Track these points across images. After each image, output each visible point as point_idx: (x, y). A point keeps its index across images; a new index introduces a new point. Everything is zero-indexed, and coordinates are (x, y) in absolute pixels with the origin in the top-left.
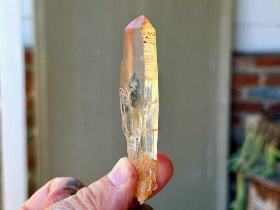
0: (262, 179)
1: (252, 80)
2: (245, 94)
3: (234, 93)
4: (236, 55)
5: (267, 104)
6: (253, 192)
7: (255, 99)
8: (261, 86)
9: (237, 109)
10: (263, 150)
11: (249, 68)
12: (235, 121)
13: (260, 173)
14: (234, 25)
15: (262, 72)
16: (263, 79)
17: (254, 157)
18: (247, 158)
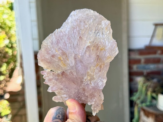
1: (138, 61)
2: (135, 68)
3: (130, 68)
4: (130, 51)
5: (145, 72)
7: (140, 70)
8: (142, 64)
9: (132, 75)
11: (136, 56)
12: (131, 80)
14: (129, 37)
15: (142, 58)
16: (143, 61)
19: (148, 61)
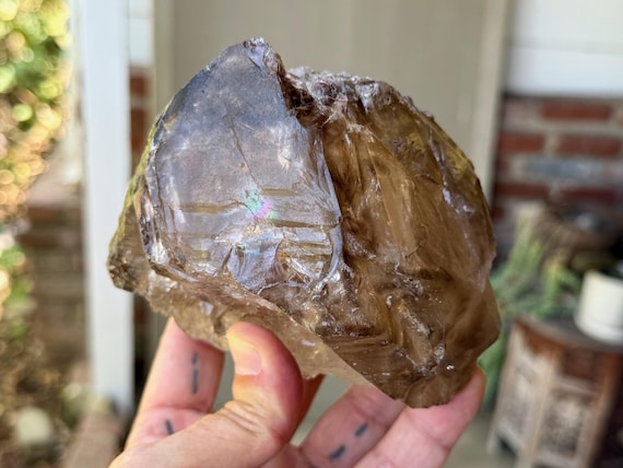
0: (533, 319)
1: (533, 143)
2: (519, 167)
4: (508, 98)
5: (556, 186)
7: (535, 178)
8: (549, 156)
10: (540, 268)
11: (527, 122)
13: (529, 309)
14: (509, 44)
15: (553, 131)
16: (552, 142)
17: (525, 277)
18: (512, 281)
19: (571, 147)
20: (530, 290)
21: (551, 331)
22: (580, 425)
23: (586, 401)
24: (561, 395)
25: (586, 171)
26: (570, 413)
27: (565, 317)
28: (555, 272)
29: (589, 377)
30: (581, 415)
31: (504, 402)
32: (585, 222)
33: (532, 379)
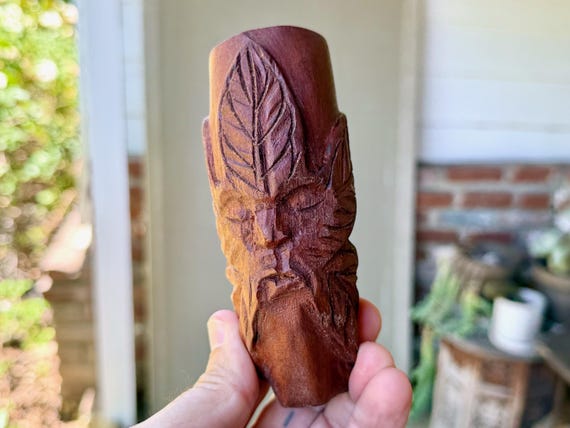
0: (456, 338)
1: (444, 200)
2: (435, 219)
3: (419, 217)
4: (422, 166)
5: (464, 232)
6: (445, 356)
7: (447, 226)
8: (456, 209)
10: (458, 297)
11: (437, 184)
12: (420, 256)
13: (452, 330)
15: (458, 190)
16: (458, 199)
17: (446, 306)
18: (436, 308)
19: (473, 201)
20: (451, 316)
21: (471, 347)
22: (500, 422)
23: (503, 403)
24: (483, 400)
25: (486, 219)
26: (491, 413)
27: (481, 336)
28: (470, 300)
29: (505, 383)
30: (500, 414)
31: (437, 408)
32: (490, 259)
33: (459, 388)
